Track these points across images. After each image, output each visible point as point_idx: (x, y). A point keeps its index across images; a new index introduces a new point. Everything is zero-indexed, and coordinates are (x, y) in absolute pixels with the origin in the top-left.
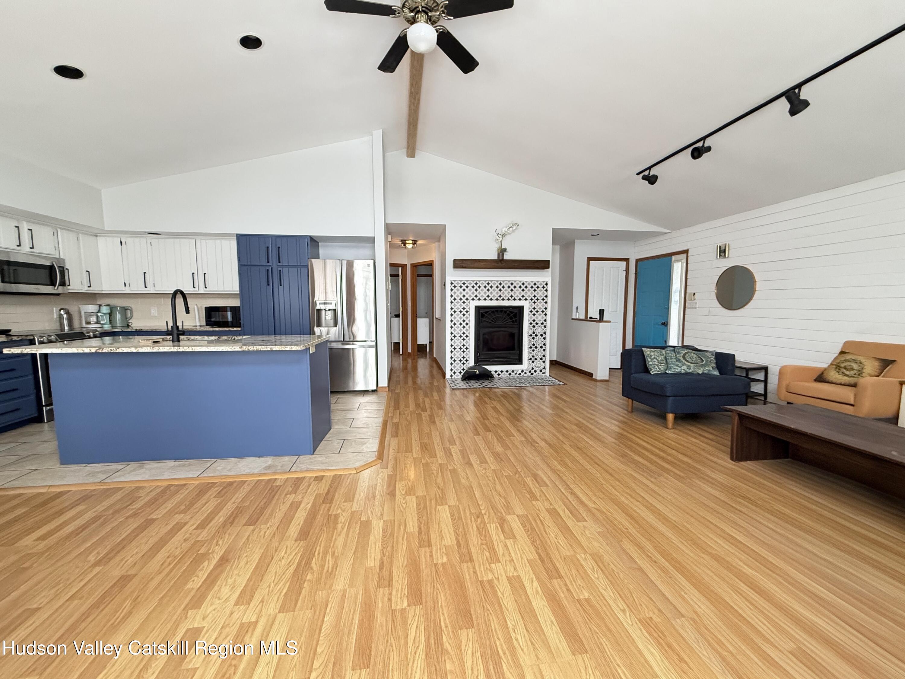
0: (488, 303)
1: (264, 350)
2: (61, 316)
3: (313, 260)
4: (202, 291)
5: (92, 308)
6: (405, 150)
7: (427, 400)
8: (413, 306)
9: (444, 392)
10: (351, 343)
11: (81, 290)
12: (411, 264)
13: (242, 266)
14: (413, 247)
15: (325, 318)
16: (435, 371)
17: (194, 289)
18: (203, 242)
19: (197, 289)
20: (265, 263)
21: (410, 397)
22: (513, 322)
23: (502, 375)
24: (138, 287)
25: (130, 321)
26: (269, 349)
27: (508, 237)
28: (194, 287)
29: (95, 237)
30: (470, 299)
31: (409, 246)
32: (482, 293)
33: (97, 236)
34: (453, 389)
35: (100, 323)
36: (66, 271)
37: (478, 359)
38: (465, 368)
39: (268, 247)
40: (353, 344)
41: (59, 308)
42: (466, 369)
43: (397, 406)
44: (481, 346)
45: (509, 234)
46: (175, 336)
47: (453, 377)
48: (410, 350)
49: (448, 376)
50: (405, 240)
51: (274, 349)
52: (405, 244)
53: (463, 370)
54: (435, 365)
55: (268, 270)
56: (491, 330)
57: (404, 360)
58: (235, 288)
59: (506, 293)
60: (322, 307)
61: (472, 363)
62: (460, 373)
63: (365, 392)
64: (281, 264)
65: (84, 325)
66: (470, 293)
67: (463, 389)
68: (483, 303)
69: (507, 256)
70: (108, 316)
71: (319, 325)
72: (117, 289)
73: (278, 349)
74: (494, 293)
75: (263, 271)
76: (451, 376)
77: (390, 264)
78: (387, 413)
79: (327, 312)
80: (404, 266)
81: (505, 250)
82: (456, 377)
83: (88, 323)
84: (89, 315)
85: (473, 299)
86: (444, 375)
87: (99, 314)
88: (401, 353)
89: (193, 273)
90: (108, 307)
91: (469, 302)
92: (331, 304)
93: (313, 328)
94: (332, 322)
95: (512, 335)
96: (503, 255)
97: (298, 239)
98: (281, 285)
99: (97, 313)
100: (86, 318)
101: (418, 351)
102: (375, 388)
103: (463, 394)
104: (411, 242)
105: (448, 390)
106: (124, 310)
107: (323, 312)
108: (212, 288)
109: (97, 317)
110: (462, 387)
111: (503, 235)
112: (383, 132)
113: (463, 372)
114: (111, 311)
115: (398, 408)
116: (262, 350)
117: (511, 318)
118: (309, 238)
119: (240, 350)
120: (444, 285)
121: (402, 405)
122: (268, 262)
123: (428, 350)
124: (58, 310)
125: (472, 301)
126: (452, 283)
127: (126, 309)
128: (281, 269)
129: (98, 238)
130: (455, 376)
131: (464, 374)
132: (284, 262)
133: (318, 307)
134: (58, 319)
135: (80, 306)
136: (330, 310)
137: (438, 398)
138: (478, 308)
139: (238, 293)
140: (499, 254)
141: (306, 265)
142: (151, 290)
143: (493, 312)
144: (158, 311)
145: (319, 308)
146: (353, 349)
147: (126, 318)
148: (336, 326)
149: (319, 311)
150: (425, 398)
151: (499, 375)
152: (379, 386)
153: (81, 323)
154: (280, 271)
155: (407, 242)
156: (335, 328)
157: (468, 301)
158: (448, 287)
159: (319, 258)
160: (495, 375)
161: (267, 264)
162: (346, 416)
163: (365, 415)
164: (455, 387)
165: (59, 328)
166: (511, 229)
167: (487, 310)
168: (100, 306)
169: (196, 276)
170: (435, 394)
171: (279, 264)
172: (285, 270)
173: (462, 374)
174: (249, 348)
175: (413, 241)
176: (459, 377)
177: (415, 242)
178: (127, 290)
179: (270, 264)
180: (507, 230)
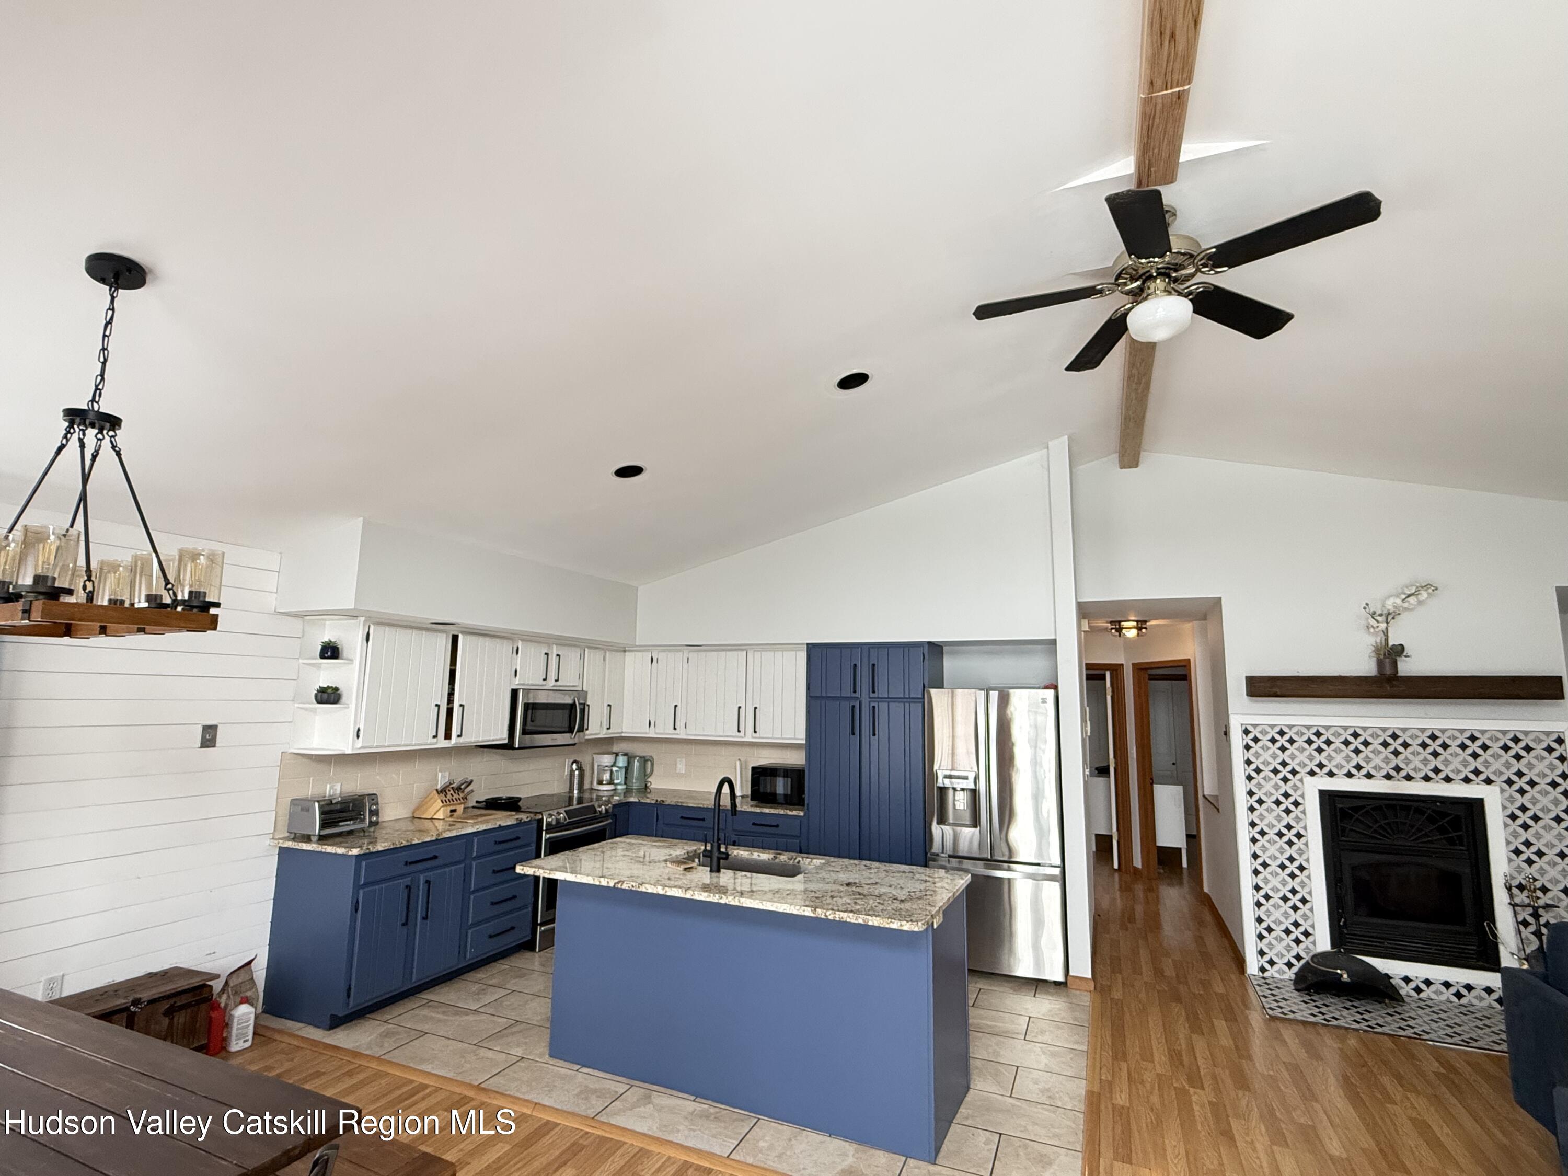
0: (1359, 785)
1: (853, 921)
2: (572, 772)
3: (933, 691)
4: (749, 738)
5: (607, 760)
6: (1115, 457)
7: (1200, 1044)
8: (1143, 757)
9: (1247, 1022)
10: (1005, 865)
11: (599, 734)
12: (1133, 665)
13: (812, 699)
14: (1138, 634)
15: (954, 805)
16: (1212, 941)
17: (738, 734)
18: (758, 655)
19: (742, 734)
20: (847, 692)
21: (1151, 1024)
22: (1451, 841)
23: (1427, 993)
24: (664, 730)
25: (649, 780)
26: (860, 921)
27: (1404, 619)
28: (739, 731)
29: (623, 653)
30: (1303, 772)
31: (1131, 634)
32: (1338, 757)
33: (625, 651)
34: (1273, 1018)
35: (613, 784)
36: (587, 708)
37: (1341, 933)
38: (1302, 954)
39: (855, 665)
40: (1009, 869)
41: (571, 761)
42: (1306, 957)
43: (1119, 1054)
44: (1350, 899)
45: (1406, 609)
46: (715, 859)
47: (1266, 974)
48: (1138, 862)
49: (1252, 965)
50: (1120, 622)
51: (870, 923)
52: (1119, 630)
53: (1298, 957)
54: (1208, 918)
55: (853, 706)
56: (1377, 857)
57: (1126, 889)
58: (800, 736)
59: (1416, 760)
60: (947, 783)
61: (1323, 942)
62: (1289, 965)
63: (1037, 985)
64: (876, 695)
65: (595, 786)
66: (1300, 757)
67: (1304, 1023)
68: (1341, 784)
69: (1407, 667)
70: (624, 770)
71: (942, 821)
72: (639, 731)
73: (876, 924)
74: (1378, 759)
75: (846, 706)
76: (1263, 969)
77: (1087, 664)
78: (1095, 1065)
79: (957, 793)
80: (1116, 670)
81: (1399, 650)
82: (1276, 975)
83: (600, 782)
84: (602, 770)
85: (1312, 773)
86: (1240, 962)
87: (614, 769)
88: (1116, 866)
89: (740, 708)
90: (626, 758)
91: (1301, 780)
92: (966, 778)
93: (931, 825)
94: (967, 818)
95: (1450, 881)
96: (1395, 664)
97: (906, 650)
98: (874, 735)
99: (612, 766)
100: (598, 774)
101: (1161, 862)
102: (1060, 978)
103: (1308, 1046)
104: (1135, 624)
105: (1256, 1018)
106: (644, 760)
107: (951, 792)
108: (766, 734)
109: (612, 772)
110: (1299, 1016)
111: (1389, 616)
112: (1071, 440)
113: (1298, 965)
114: (629, 763)
115: (1124, 1057)
116: (848, 920)
117: (1442, 830)
118: (926, 647)
119: (812, 915)
120: (1226, 733)
121: (1133, 1046)
122: (855, 692)
123: (1185, 865)
124: (570, 763)
125: (1308, 779)
126: (1246, 732)
127: (647, 760)
128: (876, 704)
129: (627, 654)
130: (1271, 972)
131: (1301, 970)
132: (882, 691)
133: (940, 784)
134: (568, 777)
135: (595, 756)
136: (963, 790)
137: (1231, 1042)
138: (1328, 799)
139: (804, 742)
140: (1380, 663)
141: (920, 696)
142: (681, 734)
143: (1379, 808)
144: (686, 765)
145: (942, 785)
146: (1009, 880)
147: (645, 775)
148: (975, 826)
149: (943, 790)
150: (1194, 1036)
151: (1418, 990)
152: (1071, 973)
153: (592, 783)
154: (874, 707)
155: (1125, 624)
156: (973, 829)
157: (1298, 776)
158: (1237, 740)
159: (942, 687)
160: (1406, 990)
161: (854, 695)
162: (996, 1053)
163: (1044, 1060)
164: (1277, 1013)
165: (568, 790)
166: (1412, 600)
167: (1360, 803)
168: (617, 754)
169: (742, 711)
170: (1221, 1025)
171: (872, 695)
172: (884, 706)
173: (1295, 969)
174: (828, 913)
175: (1137, 622)
176: (1286, 977)
177: (1141, 625)
178: (652, 734)
179: (858, 695)
180: (1399, 601)
